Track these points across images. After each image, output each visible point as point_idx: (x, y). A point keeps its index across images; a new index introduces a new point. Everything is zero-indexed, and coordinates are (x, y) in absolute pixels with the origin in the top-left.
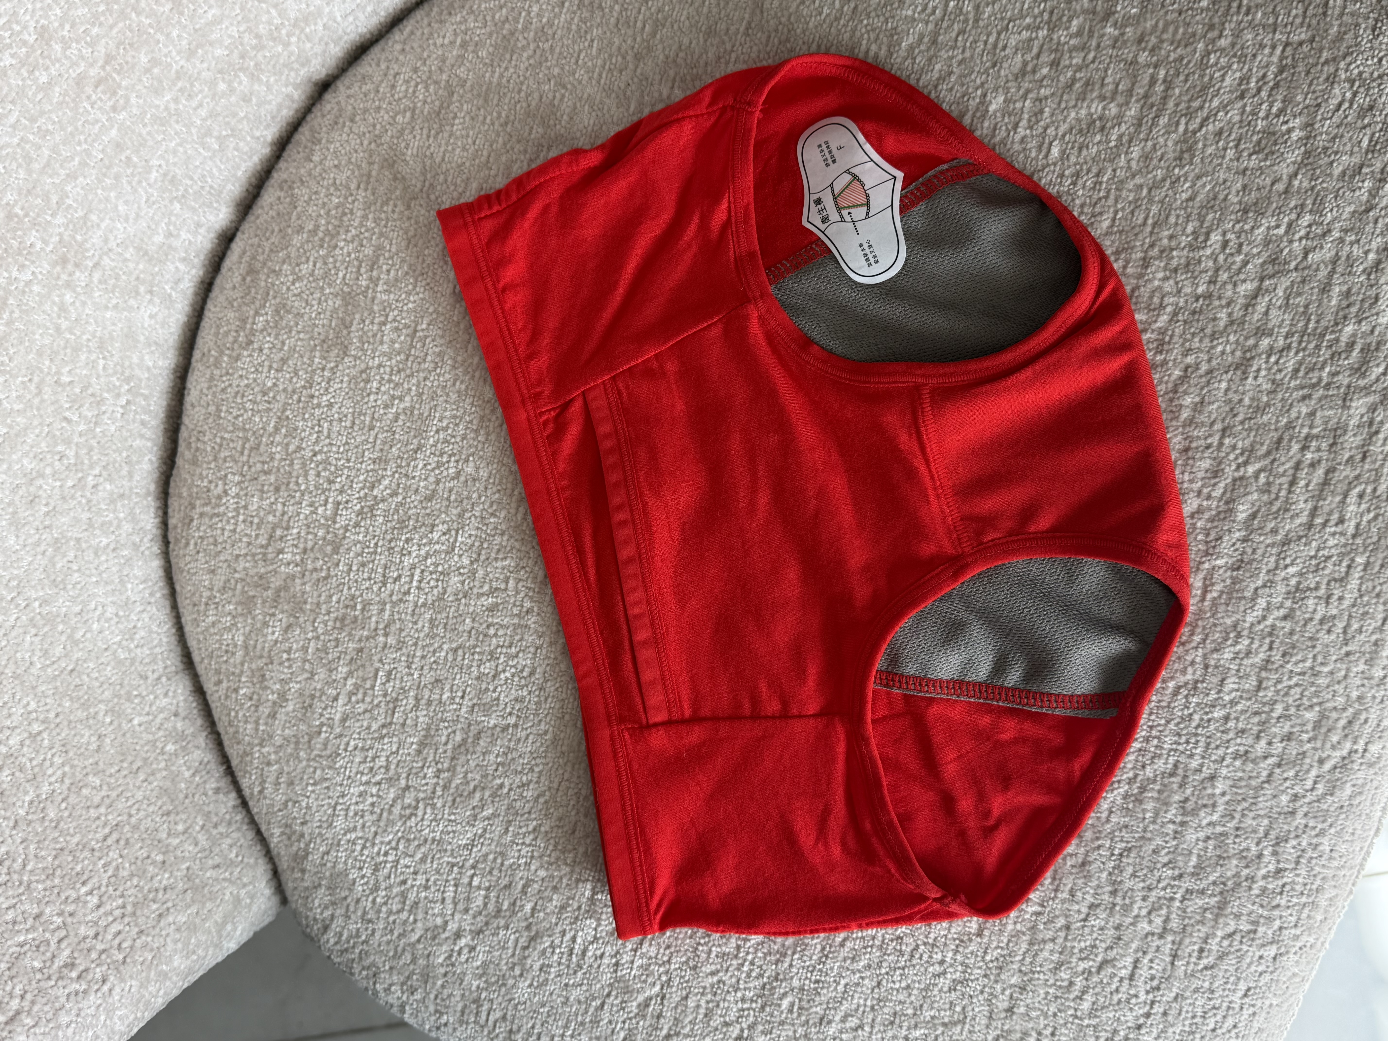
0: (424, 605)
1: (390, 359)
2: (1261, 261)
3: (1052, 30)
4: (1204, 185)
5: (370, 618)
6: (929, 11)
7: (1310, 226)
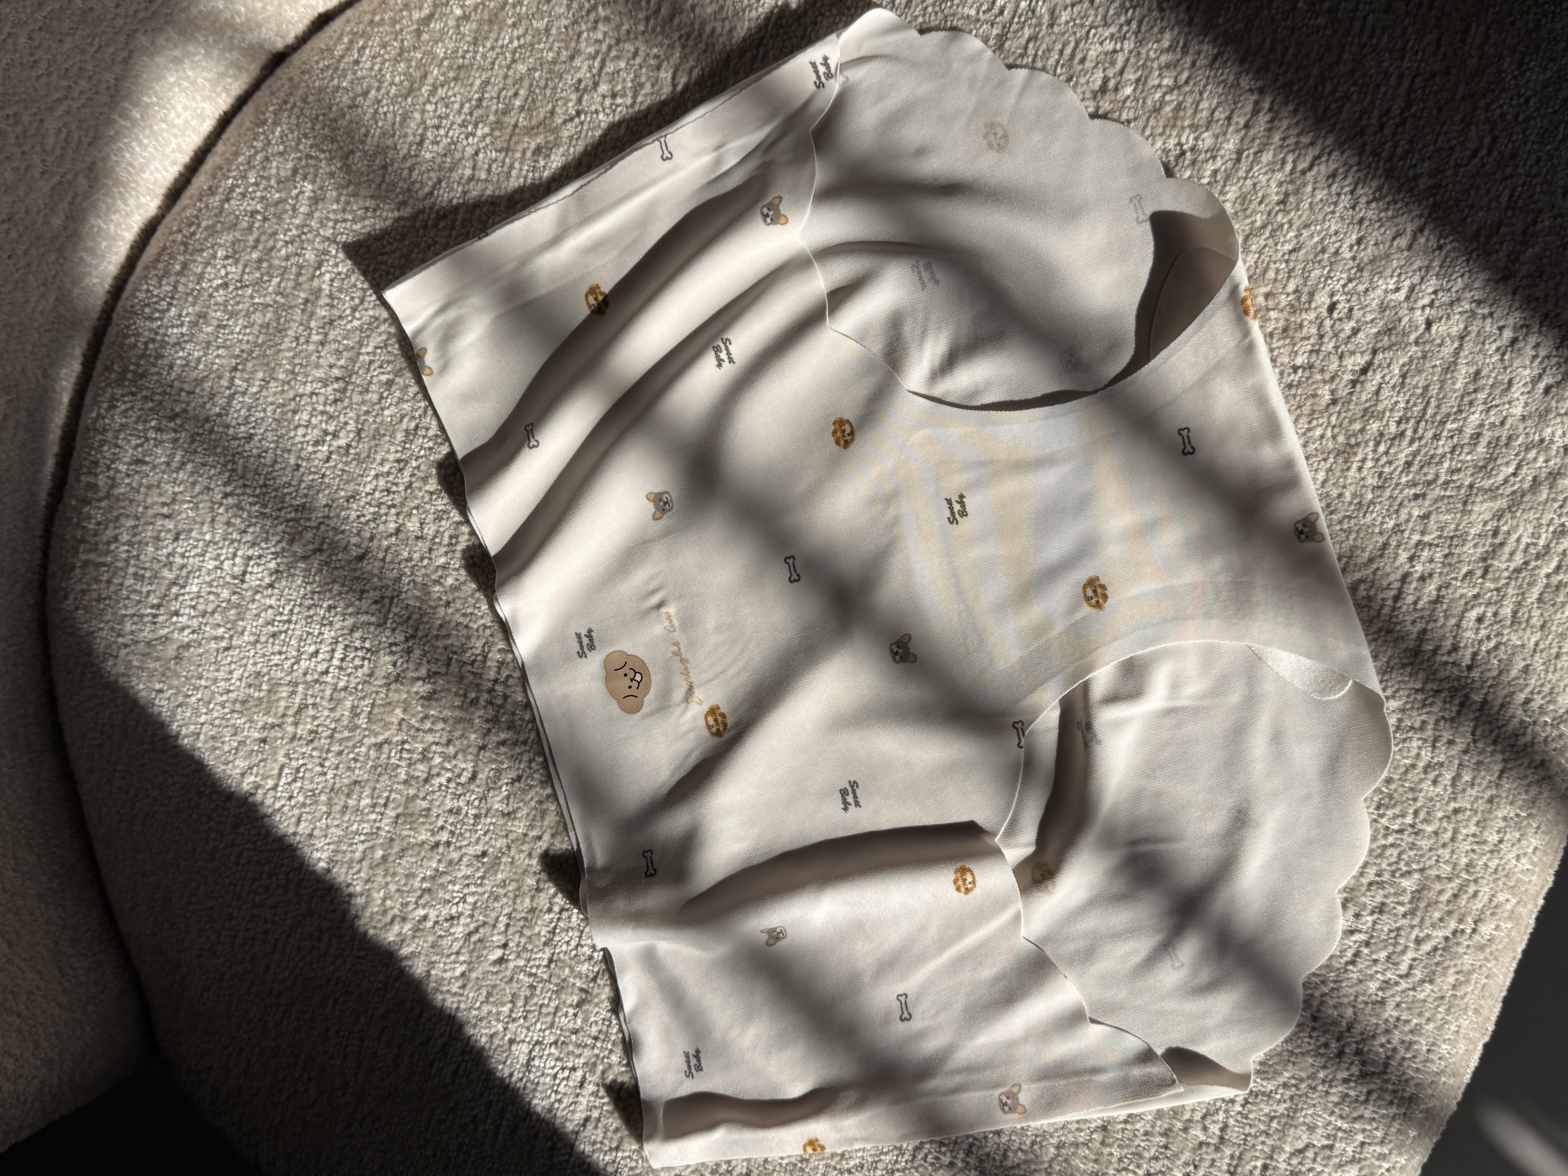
0: (345, 688)
1: (326, 386)
2: (1375, 330)
3: (1140, 43)
4: (1312, 236)
5: (278, 700)
6: (996, 10)
7: (1435, 292)
